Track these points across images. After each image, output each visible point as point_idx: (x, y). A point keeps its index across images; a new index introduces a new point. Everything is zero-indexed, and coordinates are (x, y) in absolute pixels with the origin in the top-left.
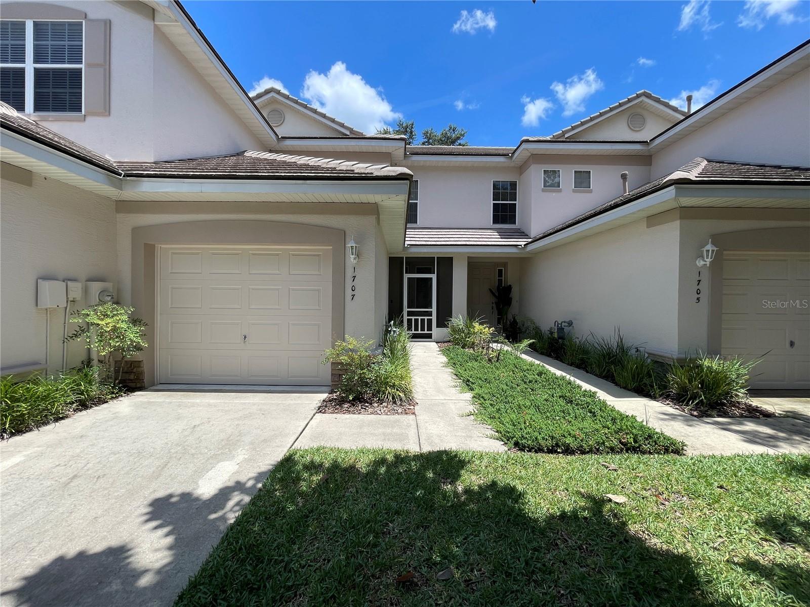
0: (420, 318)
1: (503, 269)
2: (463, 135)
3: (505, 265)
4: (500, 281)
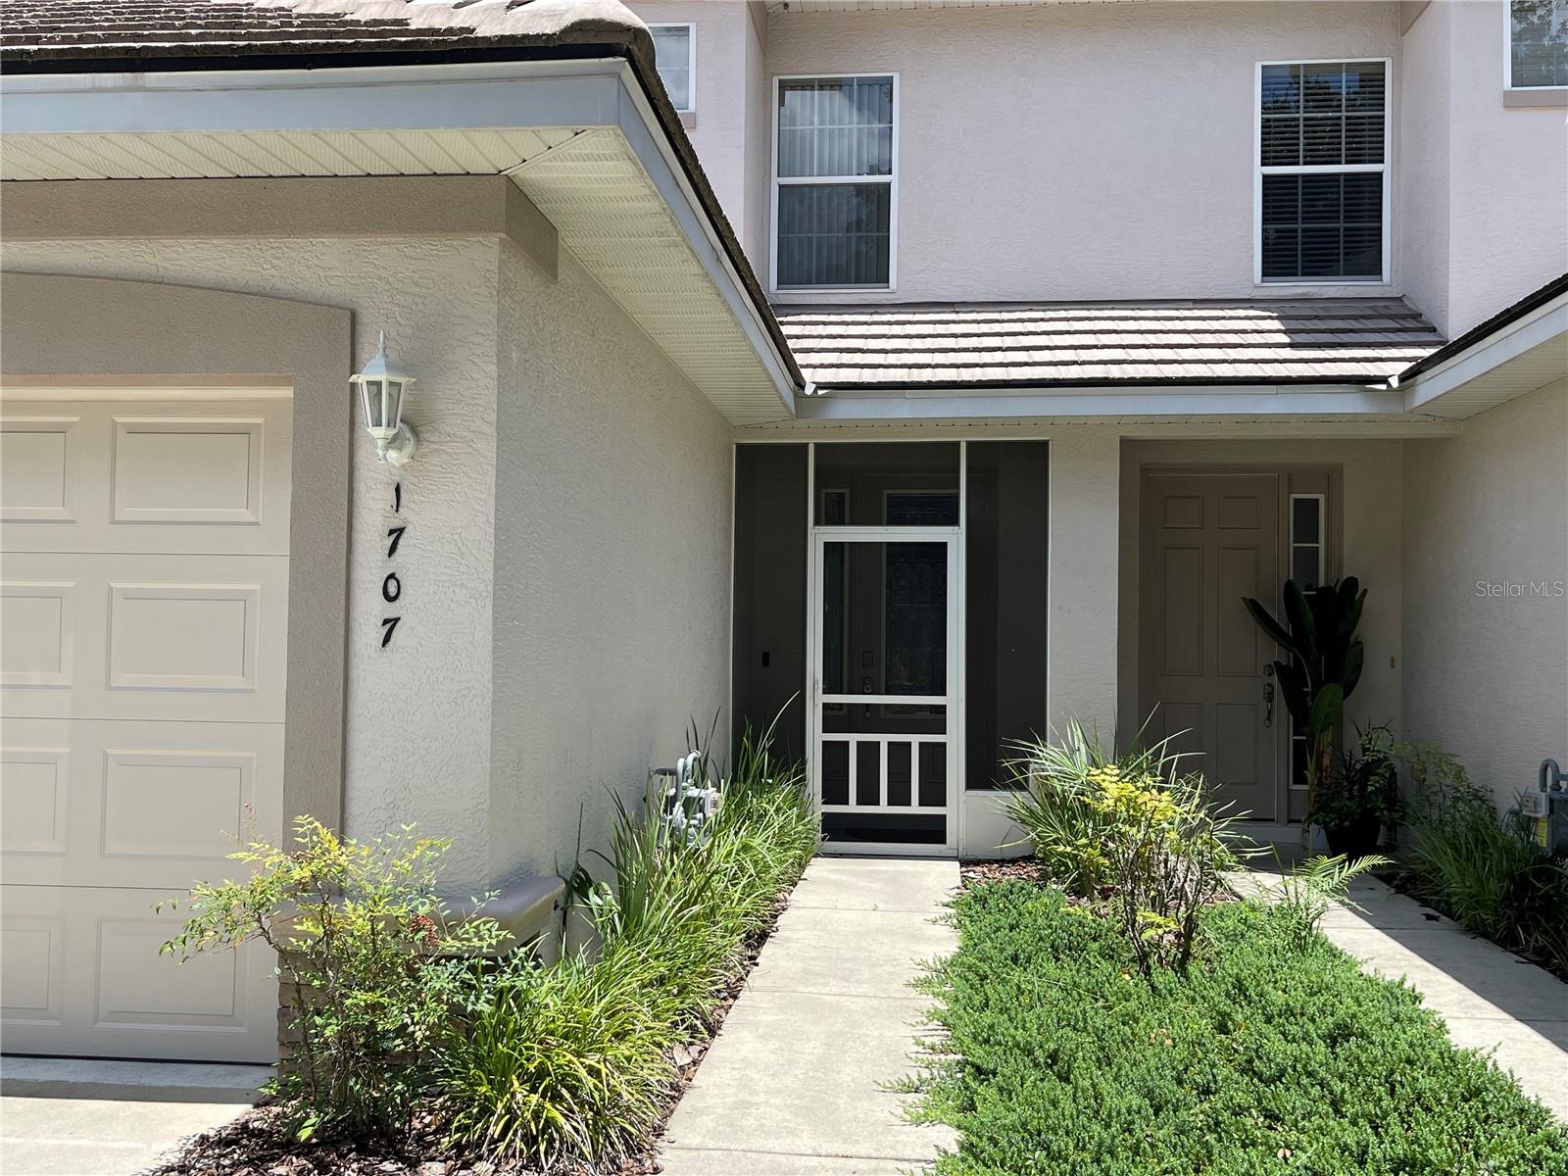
0: (884, 740)
1: (1322, 498)
3: (1330, 478)
4: (1306, 560)
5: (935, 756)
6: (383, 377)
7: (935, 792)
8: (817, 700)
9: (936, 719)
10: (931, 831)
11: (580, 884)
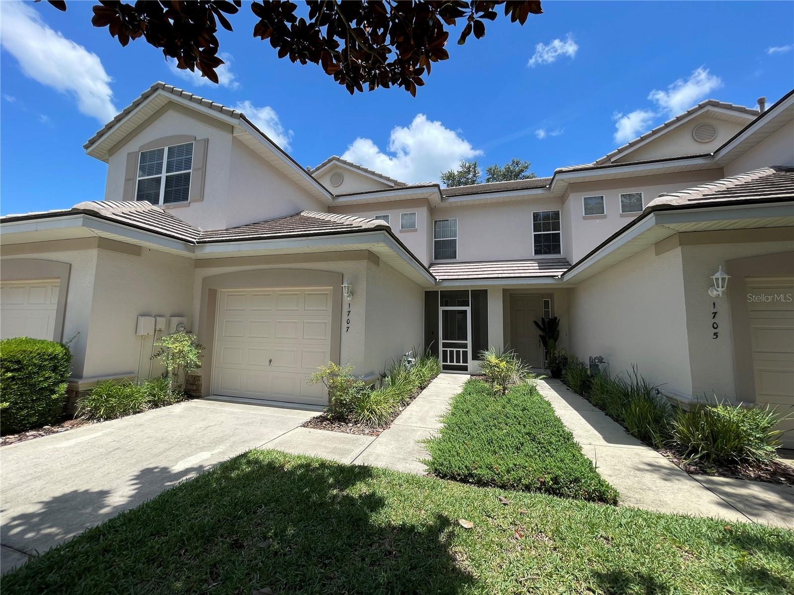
0: (455, 350)
2: (527, 167)
3: (551, 296)
4: (547, 313)
5: (465, 353)
6: (346, 285)
7: (465, 361)
8: (441, 341)
9: (465, 346)
10: (464, 369)
11: (384, 376)
